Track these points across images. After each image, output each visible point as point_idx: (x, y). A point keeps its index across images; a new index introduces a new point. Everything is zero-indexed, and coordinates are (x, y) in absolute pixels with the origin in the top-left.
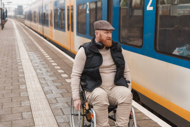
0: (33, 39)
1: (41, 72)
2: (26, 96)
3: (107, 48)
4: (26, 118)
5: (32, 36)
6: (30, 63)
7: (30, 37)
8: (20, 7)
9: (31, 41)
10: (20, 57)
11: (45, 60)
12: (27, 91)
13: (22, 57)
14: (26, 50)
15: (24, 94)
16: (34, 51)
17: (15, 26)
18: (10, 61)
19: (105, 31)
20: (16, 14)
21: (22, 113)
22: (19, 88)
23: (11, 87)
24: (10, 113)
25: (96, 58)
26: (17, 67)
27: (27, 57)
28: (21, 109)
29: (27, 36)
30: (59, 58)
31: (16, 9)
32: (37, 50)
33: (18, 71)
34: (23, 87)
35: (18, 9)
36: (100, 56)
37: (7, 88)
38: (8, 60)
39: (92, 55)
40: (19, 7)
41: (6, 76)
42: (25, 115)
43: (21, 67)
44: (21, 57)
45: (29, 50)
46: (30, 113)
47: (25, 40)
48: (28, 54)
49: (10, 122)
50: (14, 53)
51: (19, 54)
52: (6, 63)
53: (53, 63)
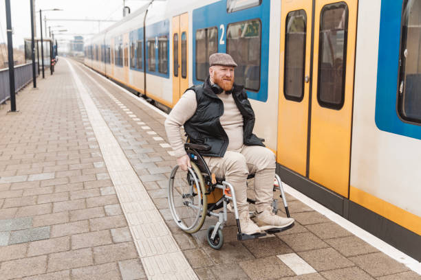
0: (104, 90)
1: (125, 140)
2: (107, 179)
3: (228, 93)
4: (112, 214)
5: (101, 84)
6: (106, 127)
7: (100, 86)
8: (79, 39)
9: (102, 92)
10: (87, 118)
11: (130, 121)
12: (107, 172)
13: (91, 118)
14: (97, 106)
15: (104, 176)
16: (109, 108)
17: (72, 69)
18: (71, 124)
19: (221, 68)
20: (71, 50)
21: (103, 206)
22: (94, 167)
23: (80, 166)
24: (84, 207)
25: (214, 106)
26: (86, 134)
27: (99, 117)
28: (101, 201)
29: (94, 84)
30: (152, 117)
31: (71, 41)
32: (114, 106)
33: (87, 139)
34: (99, 165)
35: (75, 42)
36: (220, 102)
37: (73, 167)
38: (69, 123)
39: (208, 102)
40: (76, 38)
41: (68, 148)
42: (110, 209)
43: (92, 133)
44: (89, 117)
45: (101, 106)
46: (117, 206)
47: (91, 91)
48: (101, 113)
49: (86, 221)
50: (76, 111)
51: (84, 113)
52: (66, 127)
53: (143, 125)
